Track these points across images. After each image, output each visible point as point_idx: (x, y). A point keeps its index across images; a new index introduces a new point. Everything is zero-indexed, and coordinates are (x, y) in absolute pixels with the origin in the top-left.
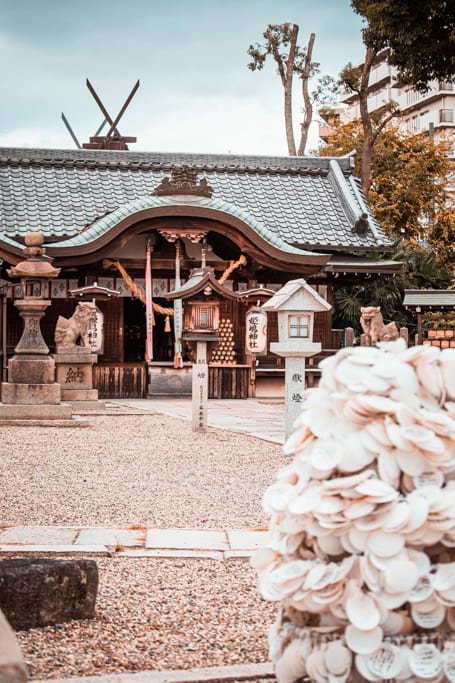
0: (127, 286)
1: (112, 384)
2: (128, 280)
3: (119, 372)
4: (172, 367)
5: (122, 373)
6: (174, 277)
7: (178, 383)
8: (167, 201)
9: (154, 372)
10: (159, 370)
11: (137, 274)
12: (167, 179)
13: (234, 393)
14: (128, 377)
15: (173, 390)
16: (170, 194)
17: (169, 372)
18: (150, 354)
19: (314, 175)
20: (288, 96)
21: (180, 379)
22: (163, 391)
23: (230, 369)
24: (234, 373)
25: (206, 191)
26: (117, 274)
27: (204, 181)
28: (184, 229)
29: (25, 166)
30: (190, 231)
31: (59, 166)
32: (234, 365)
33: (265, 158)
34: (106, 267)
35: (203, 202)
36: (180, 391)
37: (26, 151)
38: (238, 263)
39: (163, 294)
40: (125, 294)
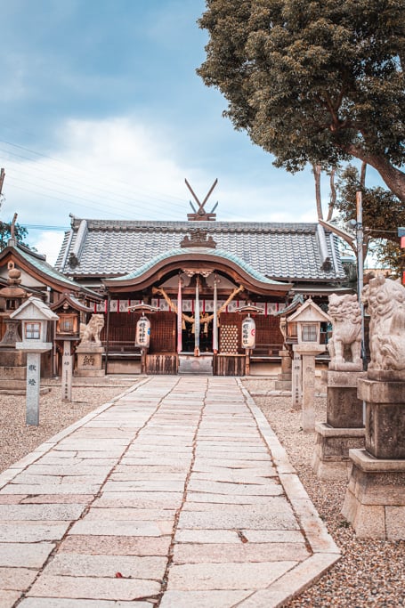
0: (166, 304)
1: (158, 366)
2: (168, 300)
3: (162, 358)
4: (193, 356)
5: (164, 359)
6: (195, 298)
7: (198, 366)
8: (187, 250)
9: (182, 359)
10: (185, 358)
11: (173, 296)
12: (187, 237)
13: (236, 372)
14: (168, 362)
15: (196, 370)
16: (189, 246)
17: (192, 359)
18: (180, 347)
19: (306, 234)
20: (318, 187)
21: (198, 363)
22: (188, 370)
23: (234, 357)
24: (236, 360)
25: (212, 244)
26: (162, 297)
27: (210, 238)
28: (198, 268)
29: (124, 231)
30: (202, 270)
31: (144, 231)
32: (237, 355)
33: (275, 224)
34: (154, 293)
35: (209, 251)
36: (199, 370)
37: (124, 222)
38: (240, 289)
39: (189, 309)
40: (166, 309)
